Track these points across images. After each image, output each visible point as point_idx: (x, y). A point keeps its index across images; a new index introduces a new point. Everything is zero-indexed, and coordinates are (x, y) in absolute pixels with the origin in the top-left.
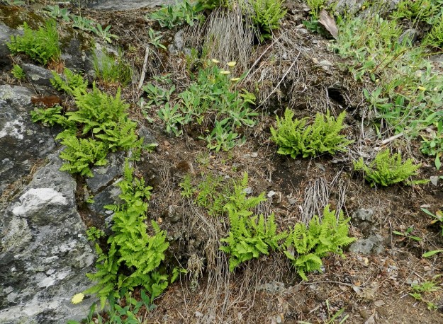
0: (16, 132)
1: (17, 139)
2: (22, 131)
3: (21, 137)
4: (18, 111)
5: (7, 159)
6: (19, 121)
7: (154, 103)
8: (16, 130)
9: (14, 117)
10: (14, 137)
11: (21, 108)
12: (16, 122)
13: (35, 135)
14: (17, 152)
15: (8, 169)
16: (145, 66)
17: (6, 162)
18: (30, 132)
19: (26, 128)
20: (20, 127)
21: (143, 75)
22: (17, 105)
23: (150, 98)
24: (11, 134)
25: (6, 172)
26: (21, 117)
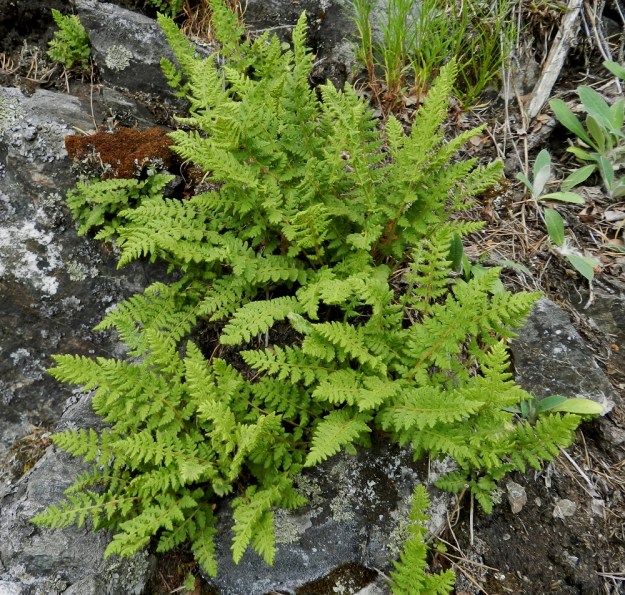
0: (34, 268)
1: (39, 292)
2: (53, 263)
3: (51, 285)
4: (30, 190)
5: (25, 352)
6: (39, 227)
7: (595, 179)
8: (31, 257)
9: (22, 212)
10: (29, 282)
11: (36, 177)
12: (29, 230)
13: (94, 282)
14: (44, 333)
15: (29, 380)
16: (569, 22)
17: (24, 361)
18: (78, 272)
19: (63, 256)
20: (42, 249)
21: (557, 58)
22: (23, 162)
23: (580, 154)
24: (17, 274)
25: (26, 389)
26: (40, 212)
